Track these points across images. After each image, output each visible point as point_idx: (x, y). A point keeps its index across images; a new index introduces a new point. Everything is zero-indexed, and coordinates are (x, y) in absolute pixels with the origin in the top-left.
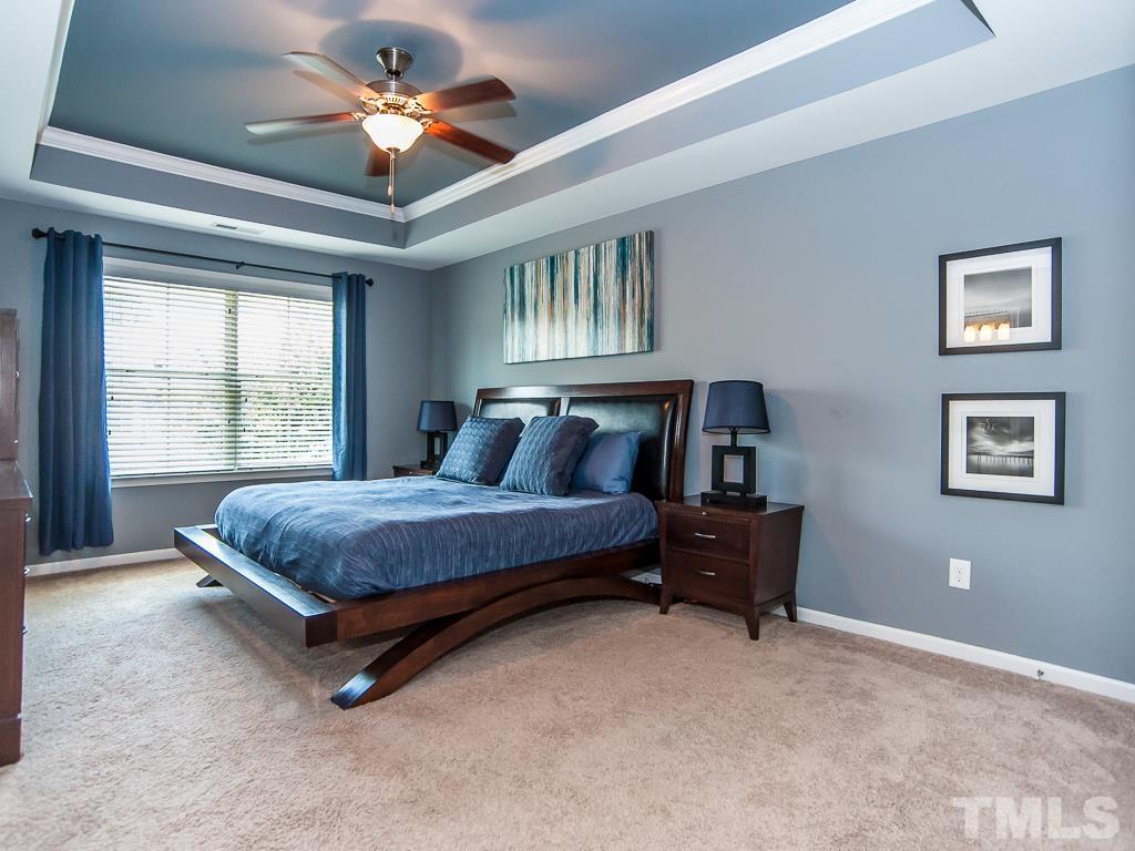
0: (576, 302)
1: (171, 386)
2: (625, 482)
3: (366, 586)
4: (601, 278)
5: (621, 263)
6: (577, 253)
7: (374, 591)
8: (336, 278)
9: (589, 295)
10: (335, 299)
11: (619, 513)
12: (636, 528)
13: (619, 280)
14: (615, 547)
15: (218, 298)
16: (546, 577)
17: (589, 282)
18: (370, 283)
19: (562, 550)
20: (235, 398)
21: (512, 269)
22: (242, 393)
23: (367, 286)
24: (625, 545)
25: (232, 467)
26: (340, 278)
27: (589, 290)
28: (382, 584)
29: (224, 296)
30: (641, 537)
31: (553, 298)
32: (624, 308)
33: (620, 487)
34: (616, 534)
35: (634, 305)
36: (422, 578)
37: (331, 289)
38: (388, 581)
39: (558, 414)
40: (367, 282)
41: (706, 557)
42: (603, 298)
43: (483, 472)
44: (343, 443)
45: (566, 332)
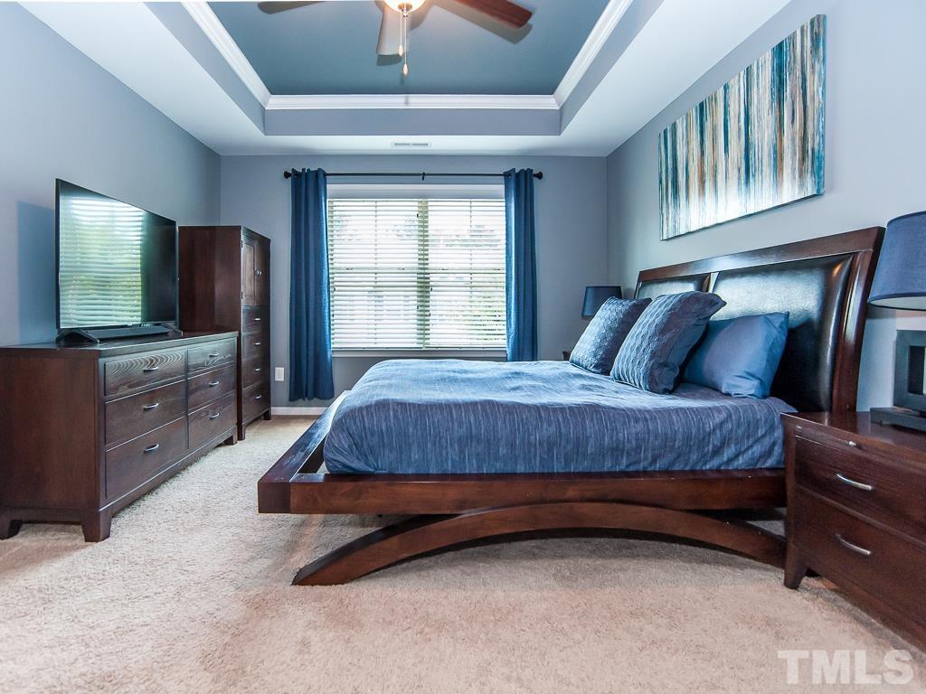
0: (726, 150)
1: (378, 279)
2: (756, 382)
3: (336, 464)
4: (753, 111)
5: (777, 78)
6: (726, 88)
7: (345, 470)
8: (507, 175)
9: (739, 137)
10: (507, 196)
11: (722, 423)
12: (757, 449)
13: (775, 104)
14: (718, 470)
15: (412, 207)
16: (571, 492)
17: (739, 122)
18: (540, 176)
19: (617, 462)
20: (424, 288)
21: (665, 132)
22: (431, 283)
23: (535, 179)
24: (736, 470)
25: (421, 346)
26: (510, 175)
27: (739, 129)
28: (358, 465)
29: (417, 204)
30: (770, 463)
31: (702, 153)
32: (781, 140)
33: (749, 387)
34: (717, 451)
35: (794, 133)
36: (409, 466)
37: (503, 187)
38: (367, 463)
39: (707, 291)
40: (535, 175)
41: (853, 517)
42: (755, 137)
43: (602, 359)
44: (513, 326)
45: (716, 191)
